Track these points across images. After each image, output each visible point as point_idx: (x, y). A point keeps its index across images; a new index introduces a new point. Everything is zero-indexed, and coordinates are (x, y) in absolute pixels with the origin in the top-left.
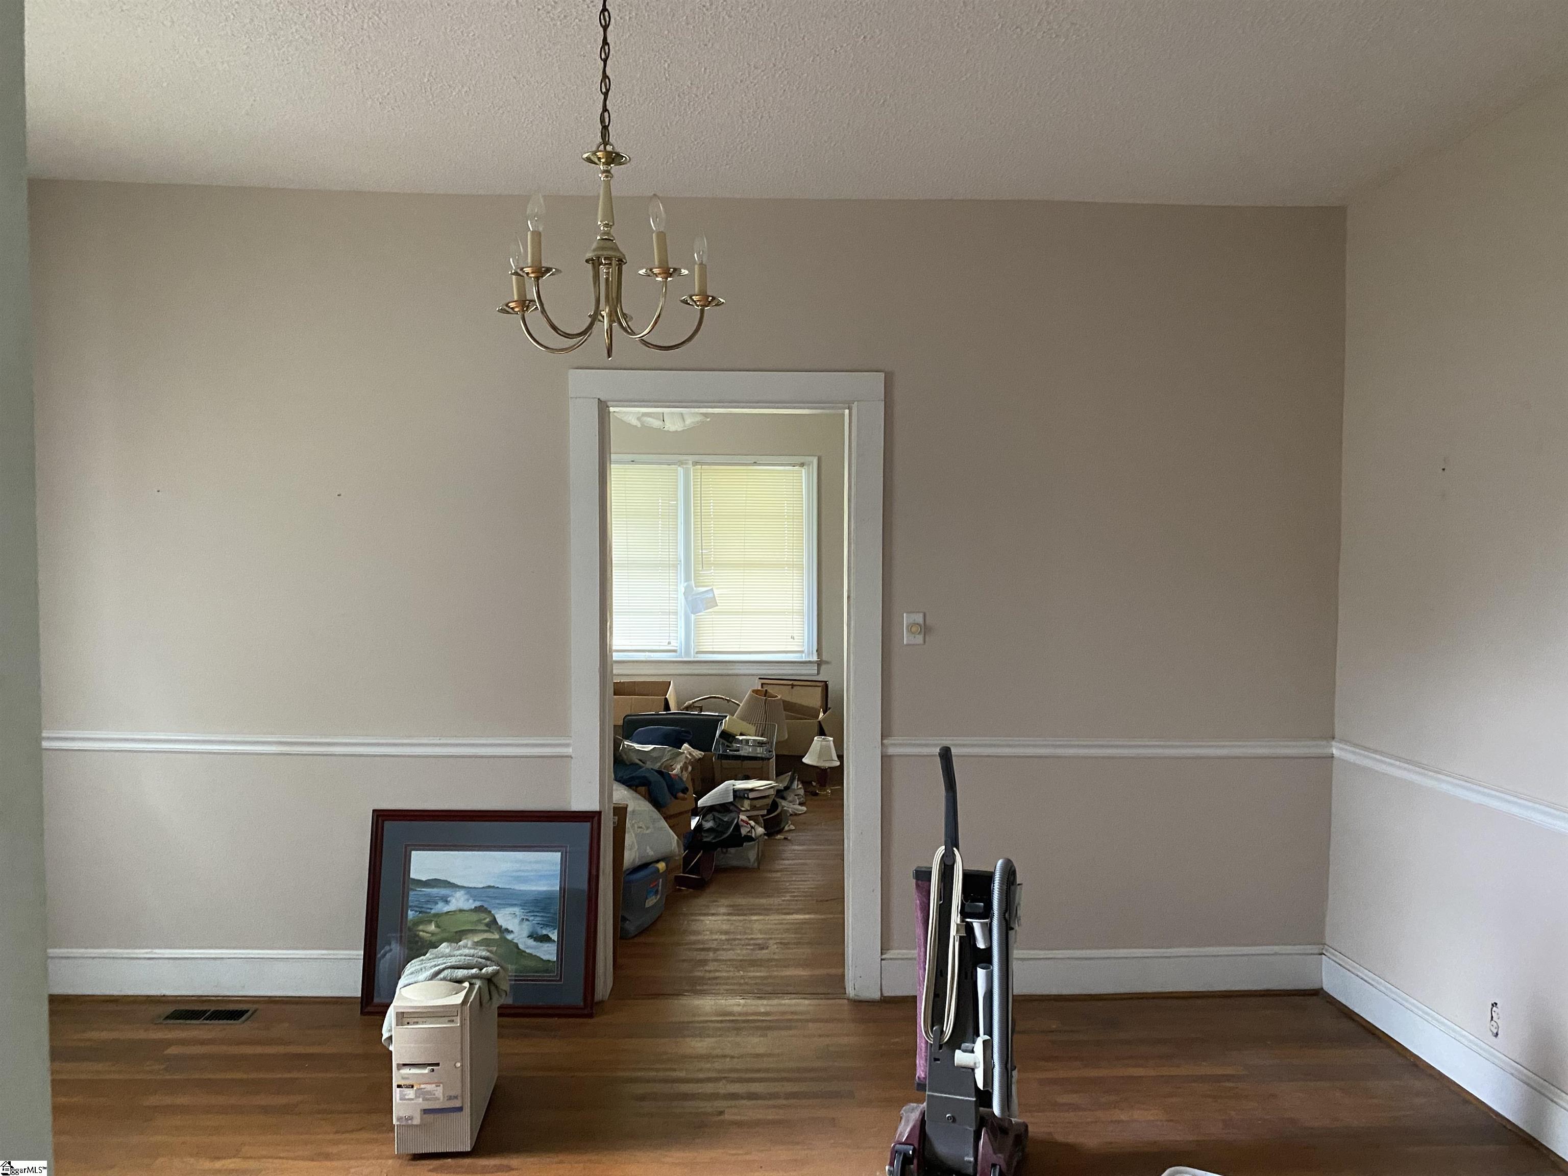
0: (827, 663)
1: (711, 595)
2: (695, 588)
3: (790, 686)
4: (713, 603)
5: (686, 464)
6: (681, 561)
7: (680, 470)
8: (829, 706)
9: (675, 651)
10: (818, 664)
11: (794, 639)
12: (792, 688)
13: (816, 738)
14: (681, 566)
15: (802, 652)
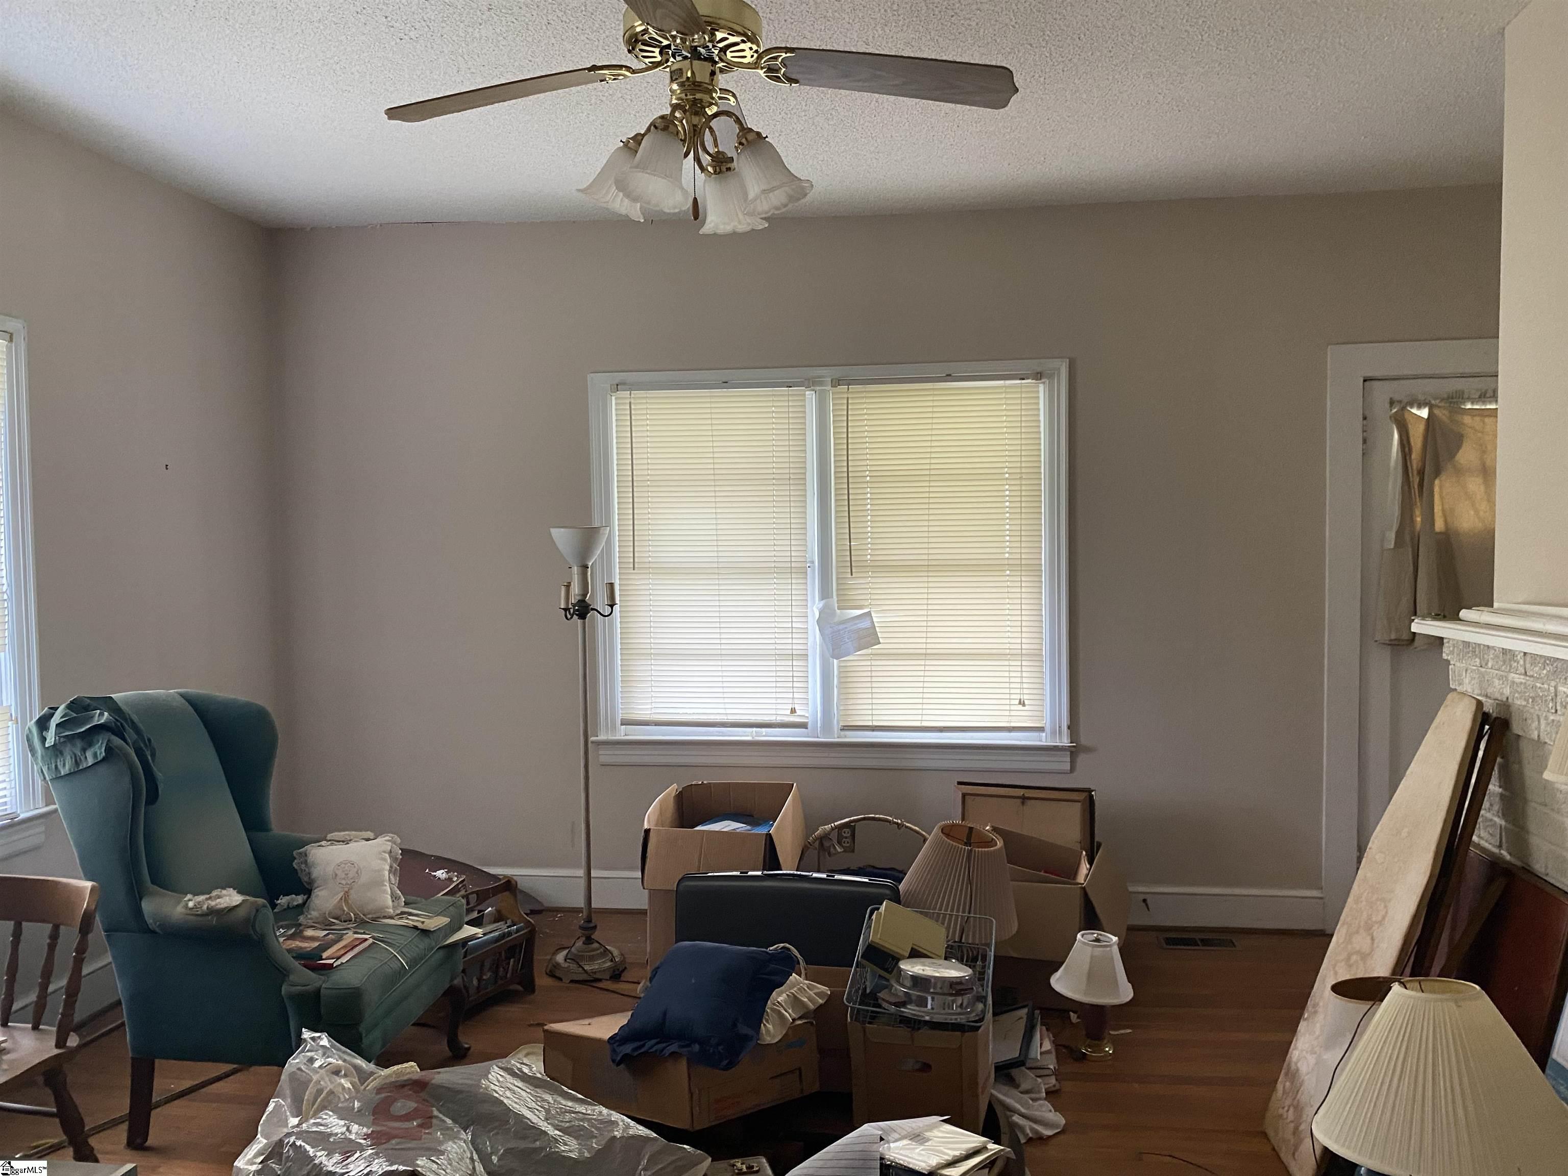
0: (1088, 750)
1: (865, 624)
2: (838, 611)
3: (1019, 801)
4: (869, 638)
5: (821, 384)
6: (813, 562)
7: (810, 396)
8: (1097, 839)
9: (803, 726)
10: (1072, 753)
11: (1024, 705)
12: (1023, 803)
13: (1079, 936)
14: (814, 571)
15: (1041, 729)
